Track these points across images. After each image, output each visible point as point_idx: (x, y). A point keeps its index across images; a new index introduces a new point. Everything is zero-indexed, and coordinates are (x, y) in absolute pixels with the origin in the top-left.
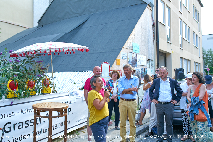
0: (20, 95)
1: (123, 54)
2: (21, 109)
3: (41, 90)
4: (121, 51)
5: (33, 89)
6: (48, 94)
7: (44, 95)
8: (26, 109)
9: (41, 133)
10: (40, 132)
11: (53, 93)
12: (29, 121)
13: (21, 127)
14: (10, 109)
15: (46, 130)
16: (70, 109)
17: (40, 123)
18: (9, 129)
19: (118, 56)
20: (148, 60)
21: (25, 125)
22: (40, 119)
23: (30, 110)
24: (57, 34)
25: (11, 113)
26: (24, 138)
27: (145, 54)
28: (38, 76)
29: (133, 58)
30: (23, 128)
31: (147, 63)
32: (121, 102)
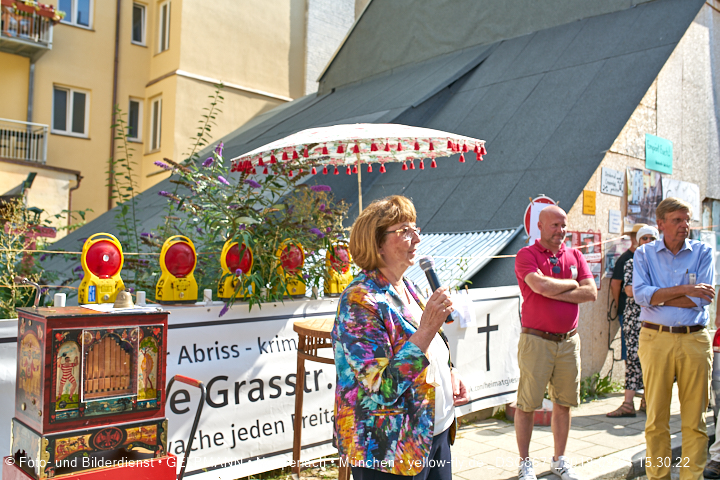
0: (258, 291)
1: (607, 175)
2: (259, 338)
3: (321, 280)
4: (603, 162)
5: (298, 276)
7: (332, 299)
8: (275, 339)
9: (318, 421)
10: (313, 418)
12: (283, 378)
13: (256, 395)
14: (224, 335)
17: (317, 389)
18: (222, 396)
19: (592, 181)
20: (707, 201)
21: (268, 391)
22: (316, 375)
23: (286, 343)
24: (378, 111)
25: (230, 348)
26: (264, 430)
27: (696, 178)
28: (313, 232)
29: (645, 192)
30: (262, 398)
31: (703, 211)
32: (648, 337)
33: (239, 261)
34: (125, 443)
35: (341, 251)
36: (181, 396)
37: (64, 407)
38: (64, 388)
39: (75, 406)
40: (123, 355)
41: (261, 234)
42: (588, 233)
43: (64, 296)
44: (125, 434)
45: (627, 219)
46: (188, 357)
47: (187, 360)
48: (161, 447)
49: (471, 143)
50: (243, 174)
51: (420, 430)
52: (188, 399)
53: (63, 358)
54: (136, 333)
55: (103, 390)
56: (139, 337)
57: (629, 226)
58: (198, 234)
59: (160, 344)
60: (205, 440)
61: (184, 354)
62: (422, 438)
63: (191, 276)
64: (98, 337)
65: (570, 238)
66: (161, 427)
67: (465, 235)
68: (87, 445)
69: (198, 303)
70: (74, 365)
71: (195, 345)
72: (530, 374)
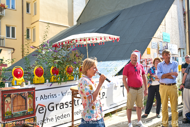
0: (61, 79)
1: (153, 43)
2: (62, 92)
4: (152, 40)
5: (72, 75)
8: (66, 92)
9: (79, 113)
10: (78, 112)
12: (69, 102)
13: (62, 107)
14: (52, 92)
16: (104, 94)
17: (78, 105)
18: (52, 108)
19: (149, 45)
20: (179, 49)
21: (65, 106)
22: (78, 101)
23: (69, 93)
24: (92, 29)
25: (54, 95)
26: (64, 116)
27: (176, 43)
29: (163, 47)
30: (64, 108)
31: (179, 52)
33: (55, 72)
36: (41, 109)
37: (7, 115)
38: (7, 110)
39: (10, 115)
40: (23, 100)
41: (61, 64)
42: (149, 59)
44: (25, 121)
45: (159, 55)
46: (43, 98)
48: (35, 124)
49: (116, 37)
50: (56, 48)
52: (43, 109)
53: (7, 102)
54: (26, 94)
55: (18, 110)
56: (27, 95)
58: (46, 64)
60: (48, 120)
61: (42, 97)
63: (42, 77)
64: (16, 95)
65: (144, 60)
66: (35, 119)
67: (116, 61)
68: (14, 125)
69: (45, 84)
70: (10, 103)
71: (44, 95)
72: (130, 99)
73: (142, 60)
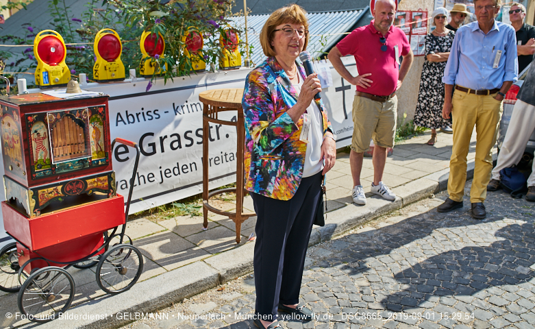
0: (170, 68)
2: (174, 104)
5: (200, 56)
6: (234, 68)
7: (226, 72)
8: (185, 104)
9: (220, 161)
10: (217, 159)
11: (247, 66)
12: (194, 132)
13: (175, 145)
14: (148, 102)
15: (232, 155)
17: (219, 138)
18: (151, 147)
21: (184, 142)
22: (217, 128)
23: (194, 106)
25: (152, 112)
26: (183, 169)
28: (210, 23)
30: (181, 147)
32: (459, 97)
33: (154, 46)
34: (87, 190)
35: (232, 34)
36: (122, 149)
37: (41, 168)
38: (39, 155)
39: (47, 167)
40: (78, 128)
41: (170, 24)
42: (418, 11)
43: (24, 80)
44: (86, 184)
46: (122, 120)
47: (122, 122)
48: (112, 191)
51: (292, 171)
52: (127, 151)
53: (36, 134)
54: (86, 112)
55: (66, 155)
56: (88, 115)
57: (449, 5)
59: (104, 119)
60: (142, 179)
61: (119, 119)
62: (294, 177)
63: (119, 60)
64: (59, 117)
65: (404, 16)
66: (110, 177)
67: (324, 14)
68: (60, 192)
69: (126, 80)
70: (44, 138)
71: (127, 112)
72: (362, 126)
73: (399, 14)
